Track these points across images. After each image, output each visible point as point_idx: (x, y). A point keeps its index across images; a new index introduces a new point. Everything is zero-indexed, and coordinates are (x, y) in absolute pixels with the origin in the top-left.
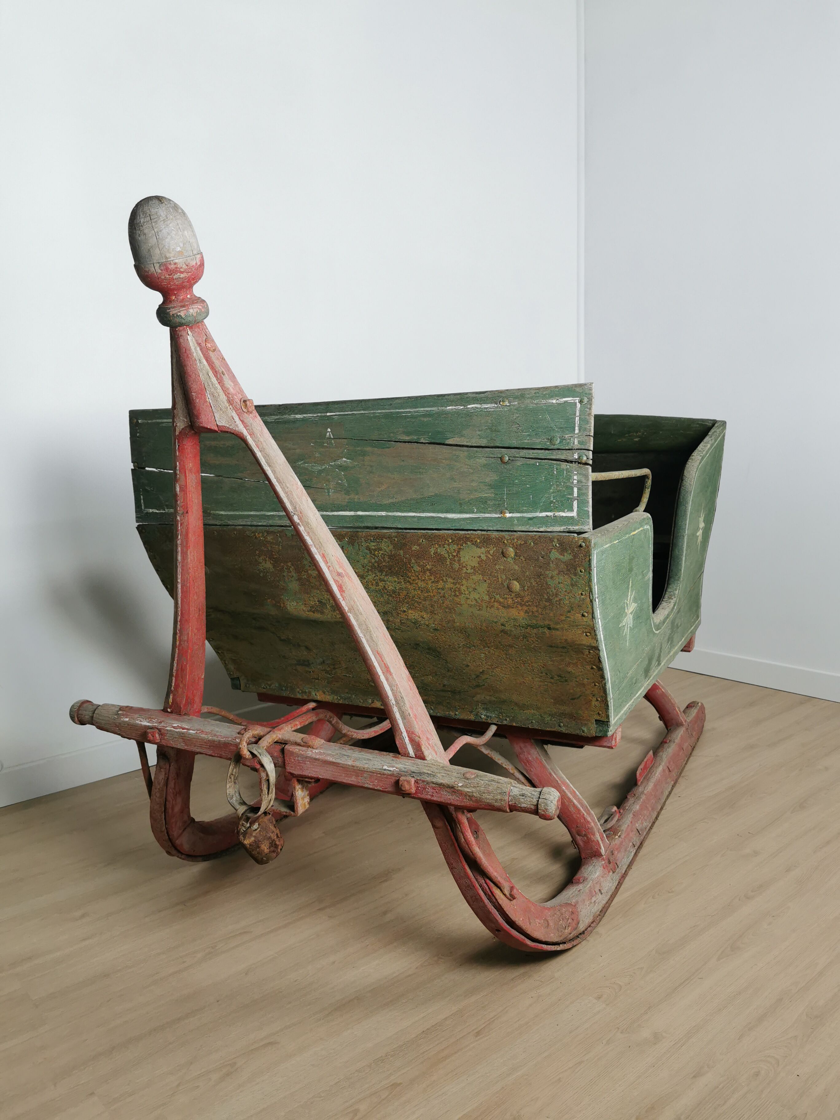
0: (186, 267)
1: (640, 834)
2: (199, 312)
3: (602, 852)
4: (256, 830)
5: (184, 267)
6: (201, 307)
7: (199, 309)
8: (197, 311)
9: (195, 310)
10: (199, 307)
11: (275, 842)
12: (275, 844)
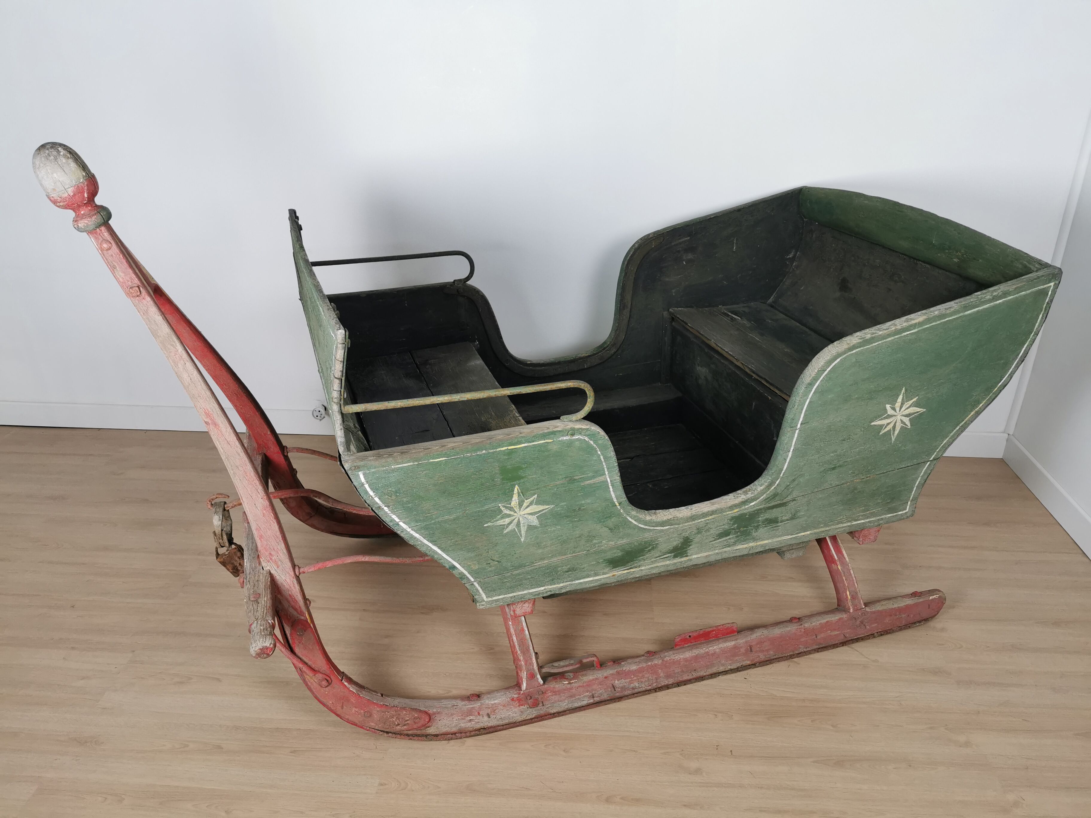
0: (61, 199)
1: (615, 690)
2: (85, 225)
3: (522, 687)
4: (226, 555)
5: (59, 198)
6: (87, 222)
7: (85, 223)
8: (84, 225)
9: (82, 224)
10: (85, 221)
11: (237, 567)
12: (237, 569)
